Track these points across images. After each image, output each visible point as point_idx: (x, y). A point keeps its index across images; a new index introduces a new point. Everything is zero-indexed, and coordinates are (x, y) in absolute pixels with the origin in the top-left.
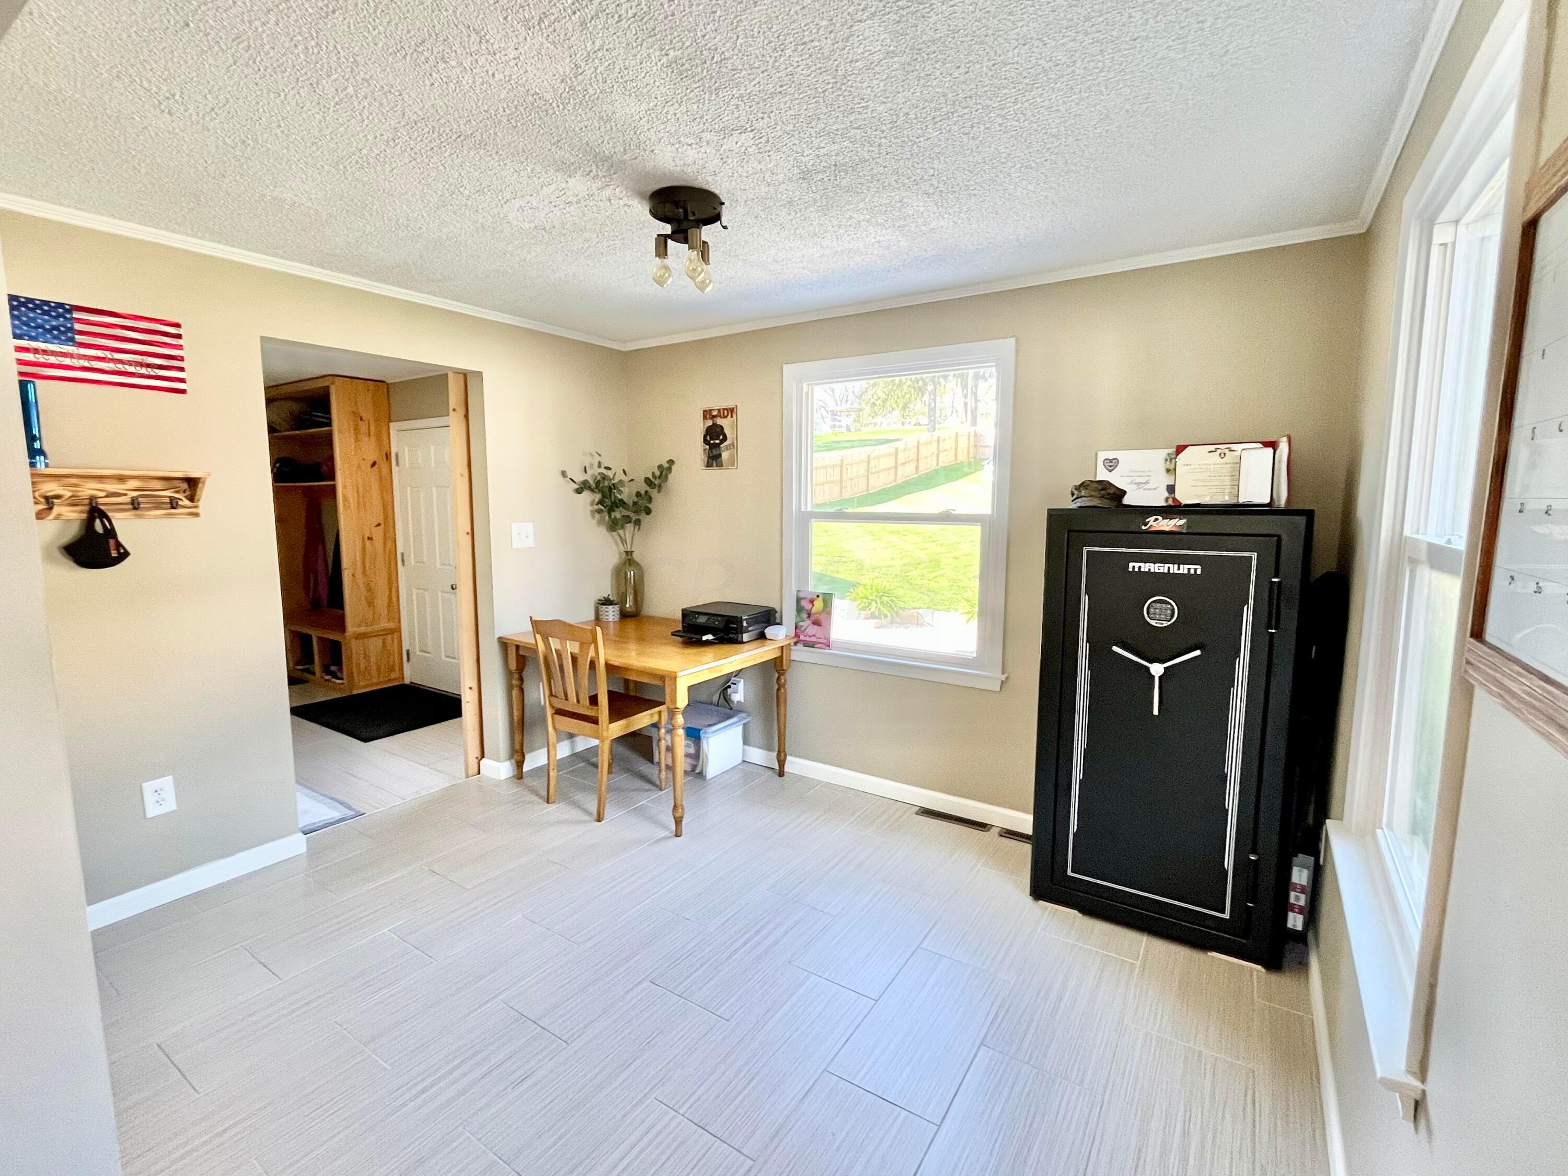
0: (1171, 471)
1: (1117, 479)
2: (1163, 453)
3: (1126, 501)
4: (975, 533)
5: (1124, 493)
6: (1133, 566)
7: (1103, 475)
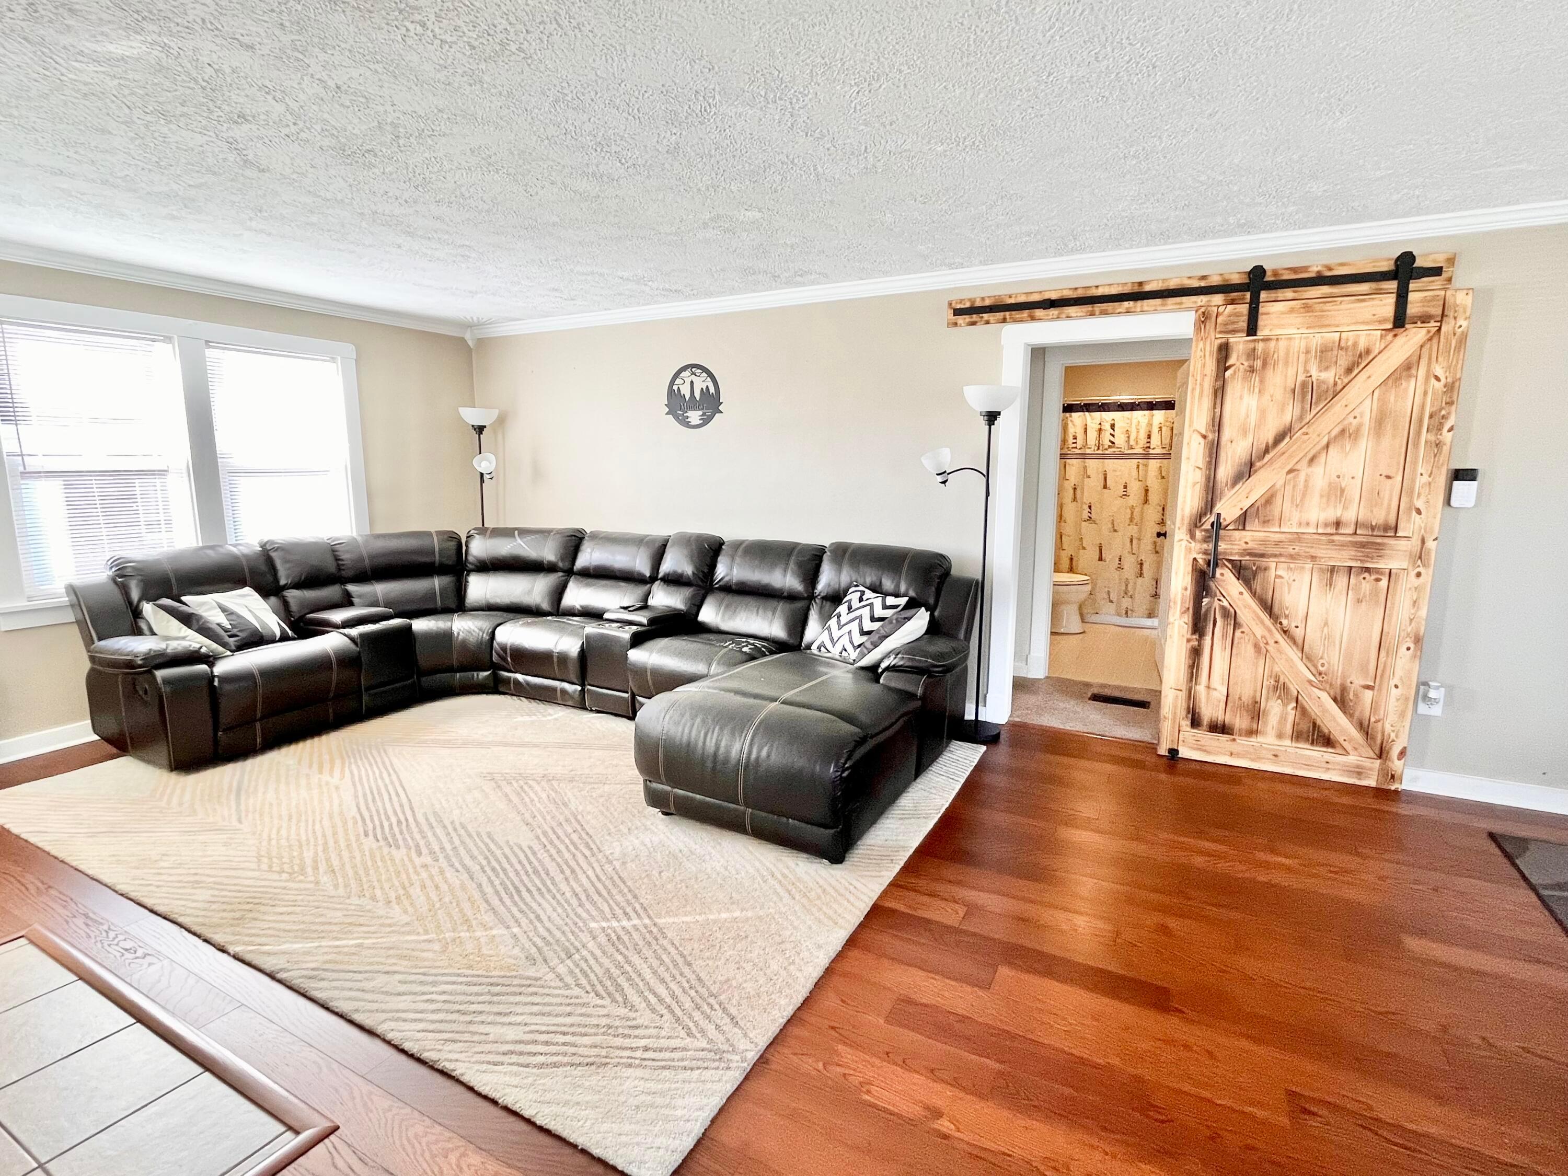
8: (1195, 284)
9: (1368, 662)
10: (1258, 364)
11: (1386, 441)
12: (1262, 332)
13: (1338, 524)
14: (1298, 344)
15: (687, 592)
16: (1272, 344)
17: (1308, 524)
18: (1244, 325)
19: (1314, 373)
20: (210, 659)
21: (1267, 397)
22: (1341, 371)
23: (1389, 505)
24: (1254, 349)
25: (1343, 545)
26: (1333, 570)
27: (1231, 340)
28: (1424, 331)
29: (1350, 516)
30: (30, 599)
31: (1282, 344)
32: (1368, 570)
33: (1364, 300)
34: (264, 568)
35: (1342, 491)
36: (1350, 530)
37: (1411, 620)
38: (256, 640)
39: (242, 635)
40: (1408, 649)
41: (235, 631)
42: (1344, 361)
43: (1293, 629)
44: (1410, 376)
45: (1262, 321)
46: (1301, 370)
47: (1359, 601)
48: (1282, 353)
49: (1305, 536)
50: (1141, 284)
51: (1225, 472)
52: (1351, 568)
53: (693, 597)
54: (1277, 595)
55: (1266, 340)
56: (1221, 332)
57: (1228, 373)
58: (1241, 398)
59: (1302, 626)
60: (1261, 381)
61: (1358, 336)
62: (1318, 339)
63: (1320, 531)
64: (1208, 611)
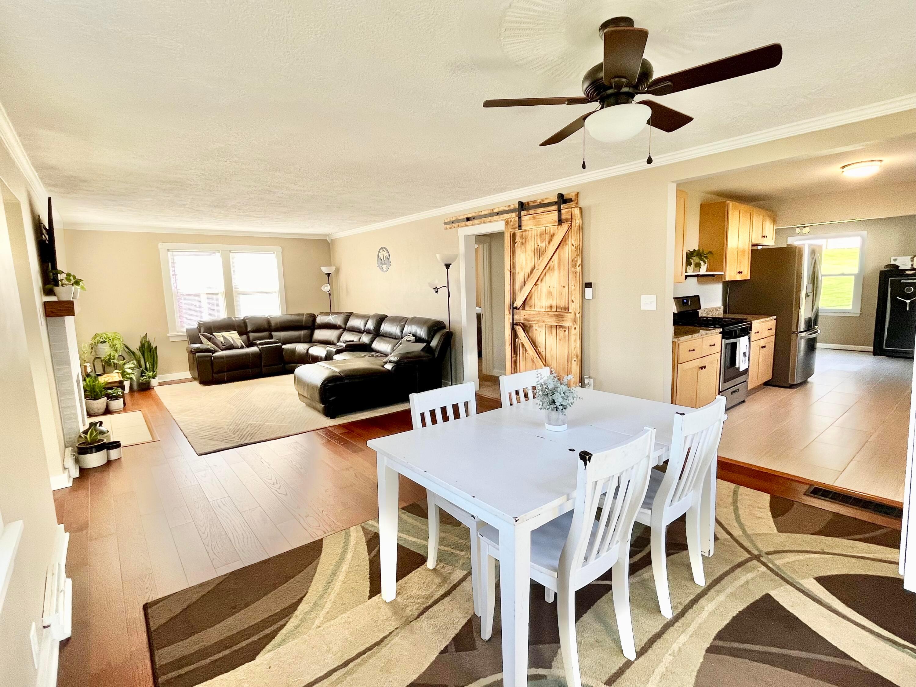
0: (912, 261)
1: (897, 263)
2: (910, 257)
3: (900, 268)
4: (853, 278)
5: (899, 267)
6: (903, 281)
7: (893, 262)
8: (507, 209)
9: (565, 368)
10: (524, 241)
11: (562, 271)
12: (523, 228)
13: (551, 307)
14: (534, 232)
15: (370, 336)
16: (527, 232)
17: (543, 307)
18: (517, 226)
19: (539, 244)
20: (213, 352)
21: (527, 254)
22: (547, 243)
23: (565, 299)
24: (522, 235)
25: (551, 316)
26: (551, 326)
27: (516, 232)
28: (567, 225)
29: (554, 304)
30: (178, 332)
31: (530, 232)
32: (561, 327)
33: (549, 214)
34: (243, 325)
35: (551, 293)
36: (555, 310)
37: (575, 348)
38: (232, 347)
39: (227, 345)
40: (575, 361)
41: (225, 344)
42: (547, 237)
43: (542, 352)
44: (566, 244)
45: (523, 223)
46: (536, 243)
47: (560, 340)
48: (530, 236)
49: (541, 312)
50: (493, 210)
51: (517, 286)
52: (556, 326)
53: (372, 338)
54: (536, 338)
55: (525, 231)
56: (512, 229)
57: (516, 245)
58: (520, 255)
59: (544, 351)
60: (525, 248)
61: (550, 228)
62: (540, 229)
63: (546, 310)
64: (517, 345)
